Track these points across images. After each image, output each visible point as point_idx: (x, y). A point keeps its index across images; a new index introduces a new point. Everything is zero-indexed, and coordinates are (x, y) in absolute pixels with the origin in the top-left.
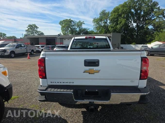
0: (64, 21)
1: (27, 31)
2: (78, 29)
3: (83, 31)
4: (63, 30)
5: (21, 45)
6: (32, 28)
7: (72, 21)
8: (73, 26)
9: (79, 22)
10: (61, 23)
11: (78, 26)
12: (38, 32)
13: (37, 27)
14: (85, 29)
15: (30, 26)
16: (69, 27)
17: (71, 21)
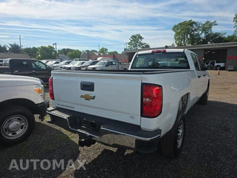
0: (180, 24)
1: (129, 44)
2: (203, 36)
3: (212, 38)
4: (176, 39)
5: (112, 62)
6: (136, 39)
7: (194, 23)
8: (196, 30)
9: (207, 22)
10: (175, 28)
11: (204, 30)
12: (142, 44)
13: (141, 38)
14: (216, 35)
15: (134, 37)
16: (188, 33)
17: (191, 23)
